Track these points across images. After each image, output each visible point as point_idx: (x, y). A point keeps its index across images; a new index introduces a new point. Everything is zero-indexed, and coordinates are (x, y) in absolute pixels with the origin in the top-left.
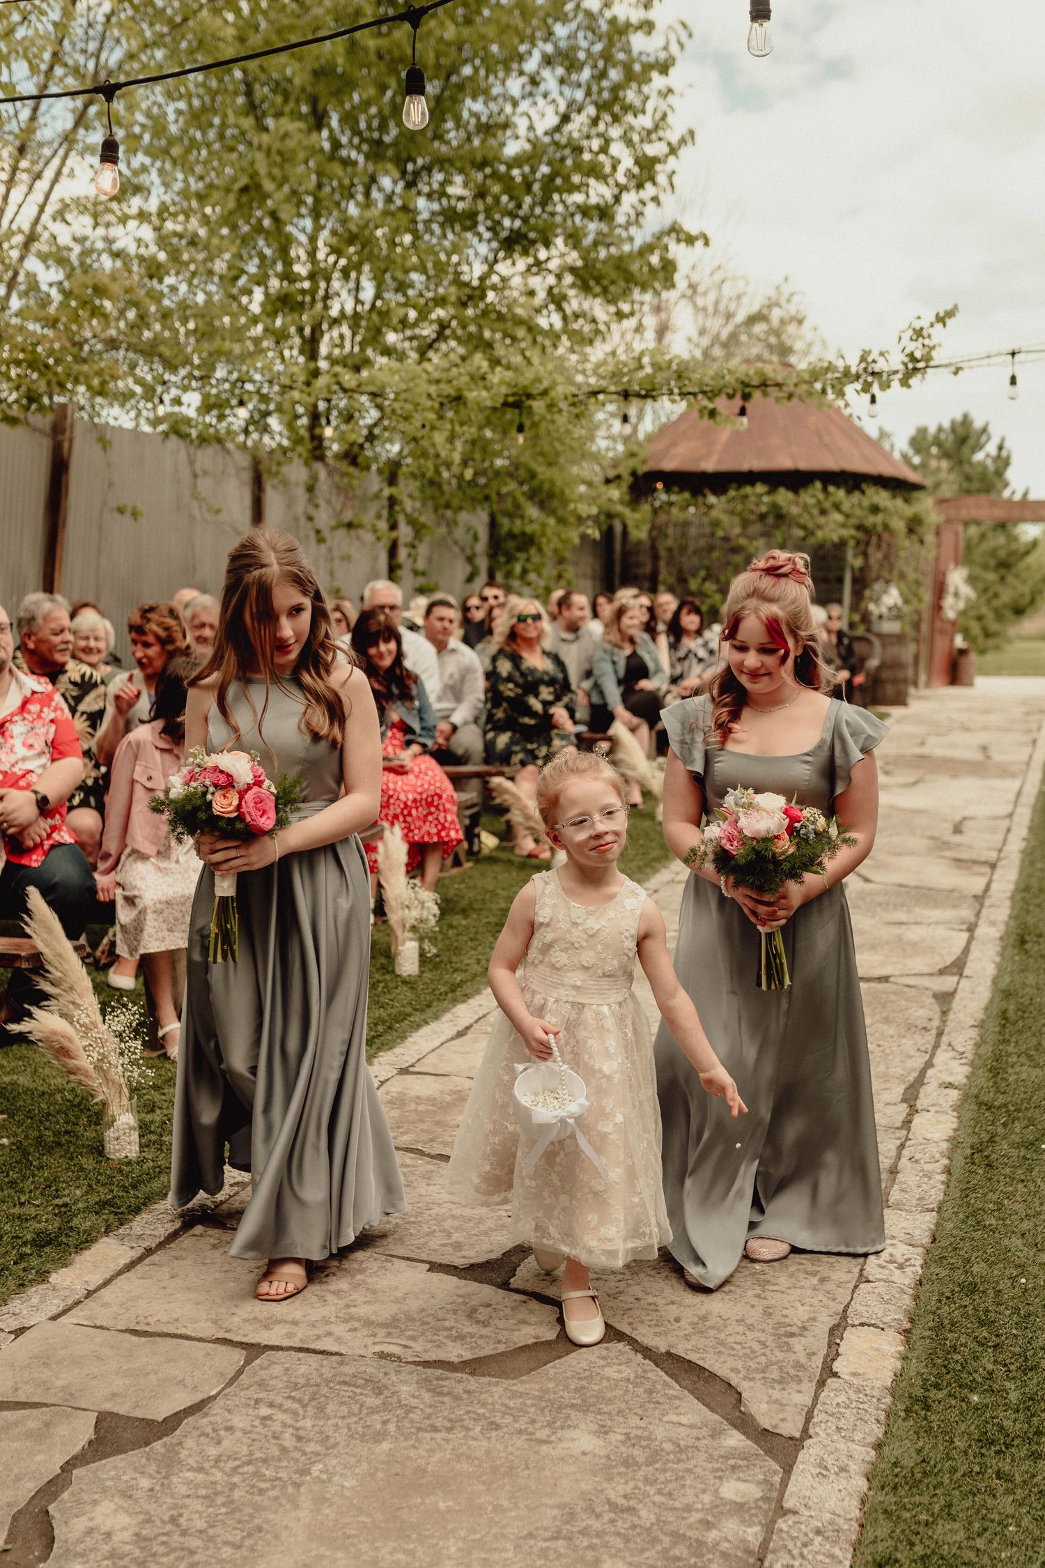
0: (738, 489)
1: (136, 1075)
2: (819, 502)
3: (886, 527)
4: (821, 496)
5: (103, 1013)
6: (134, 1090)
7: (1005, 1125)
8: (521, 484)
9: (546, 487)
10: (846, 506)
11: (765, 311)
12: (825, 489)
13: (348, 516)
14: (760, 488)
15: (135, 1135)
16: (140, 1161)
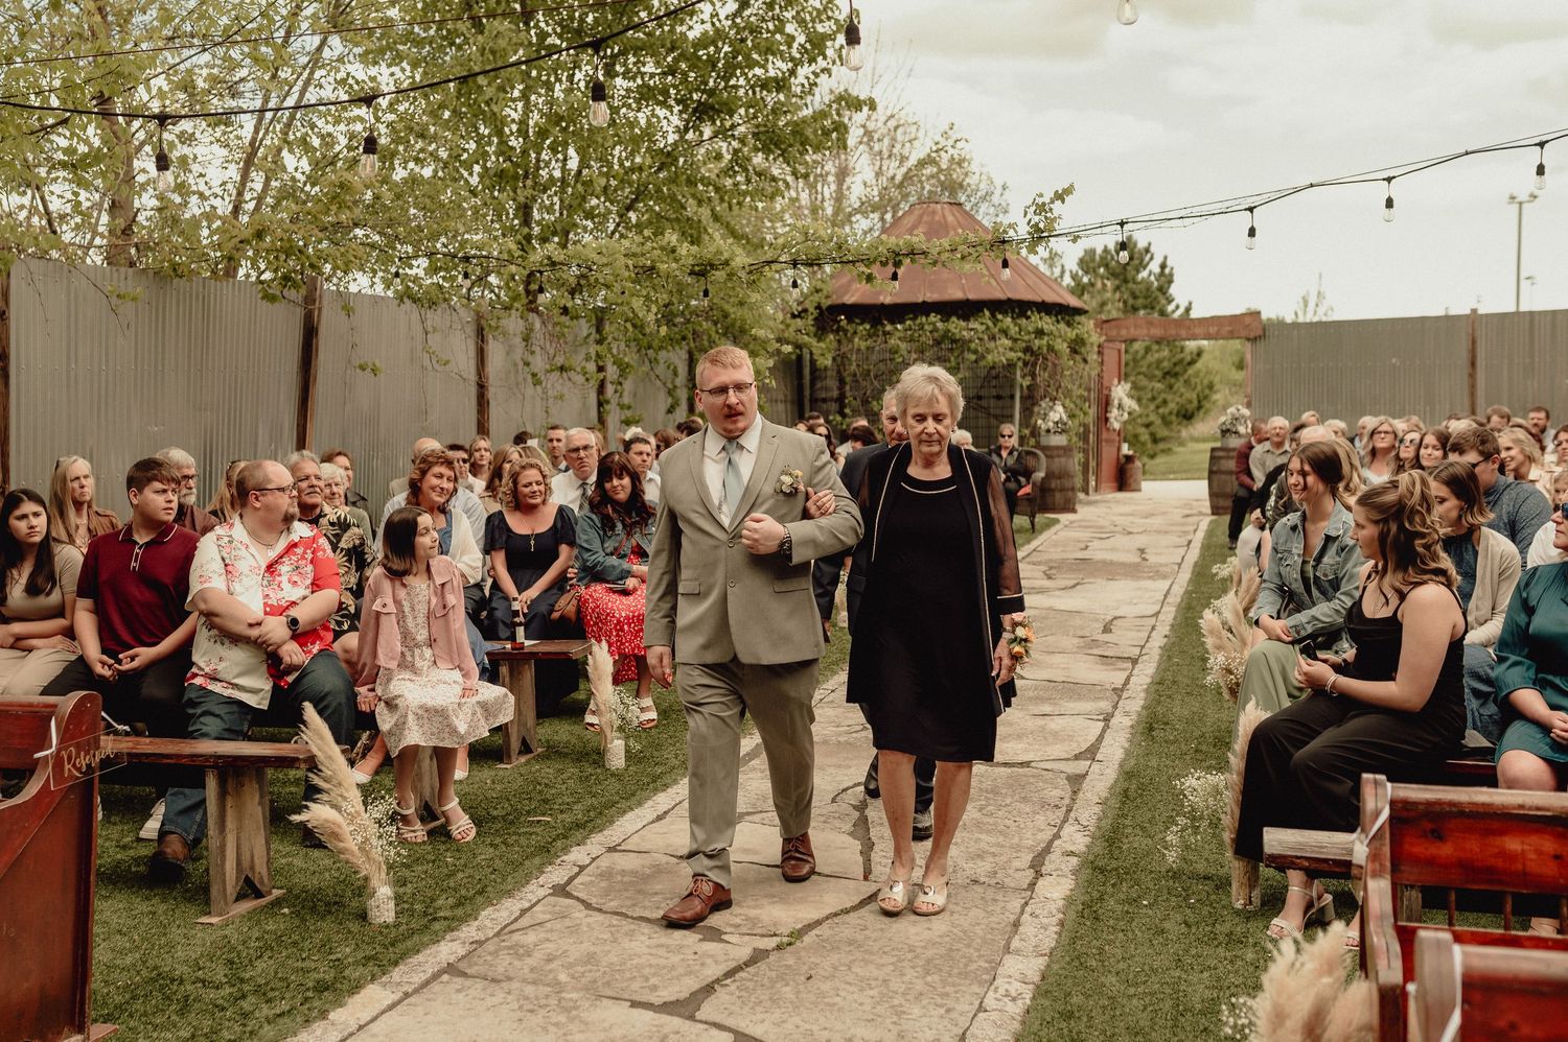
0: (914, 319)
1: (392, 854)
2: (988, 328)
3: (1051, 348)
4: (990, 324)
5: (365, 804)
6: (390, 867)
7: (1113, 885)
8: (715, 323)
9: (738, 324)
10: (1014, 330)
11: (934, 155)
12: (993, 316)
13: (560, 360)
14: (933, 318)
15: (392, 904)
16: (397, 925)
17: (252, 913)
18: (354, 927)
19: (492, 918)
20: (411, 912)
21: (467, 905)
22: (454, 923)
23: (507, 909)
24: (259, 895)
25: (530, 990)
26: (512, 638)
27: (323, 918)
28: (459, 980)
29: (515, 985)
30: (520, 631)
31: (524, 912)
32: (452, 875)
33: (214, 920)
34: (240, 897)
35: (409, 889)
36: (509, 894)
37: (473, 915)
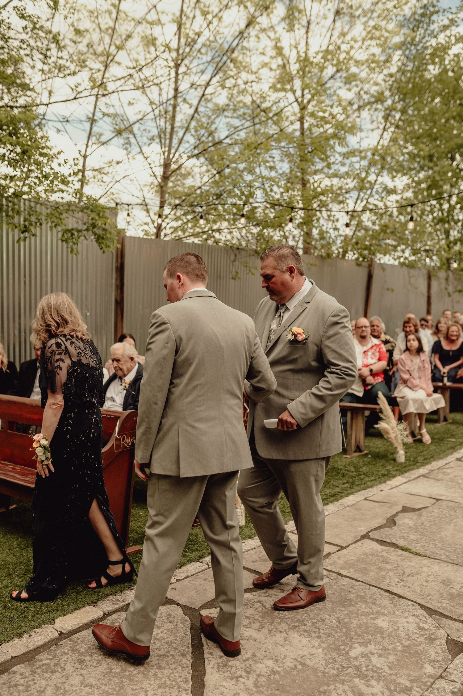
6: (402, 444)
15: (404, 457)
16: (405, 463)
17: (359, 456)
18: (392, 462)
19: (435, 465)
20: (410, 460)
21: (427, 460)
22: (423, 464)
23: (441, 463)
24: (360, 451)
25: (449, 483)
26: (442, 381)
27: (382, 459)
28: (426, 479)
29: (444, 482)
30: (445, 380)
31: (446, 464)
32: (422, 452)
33: (348, 456)
34: (355, 452)
35: (408, 454)
36: (441, 458)
37: (429, 463)
